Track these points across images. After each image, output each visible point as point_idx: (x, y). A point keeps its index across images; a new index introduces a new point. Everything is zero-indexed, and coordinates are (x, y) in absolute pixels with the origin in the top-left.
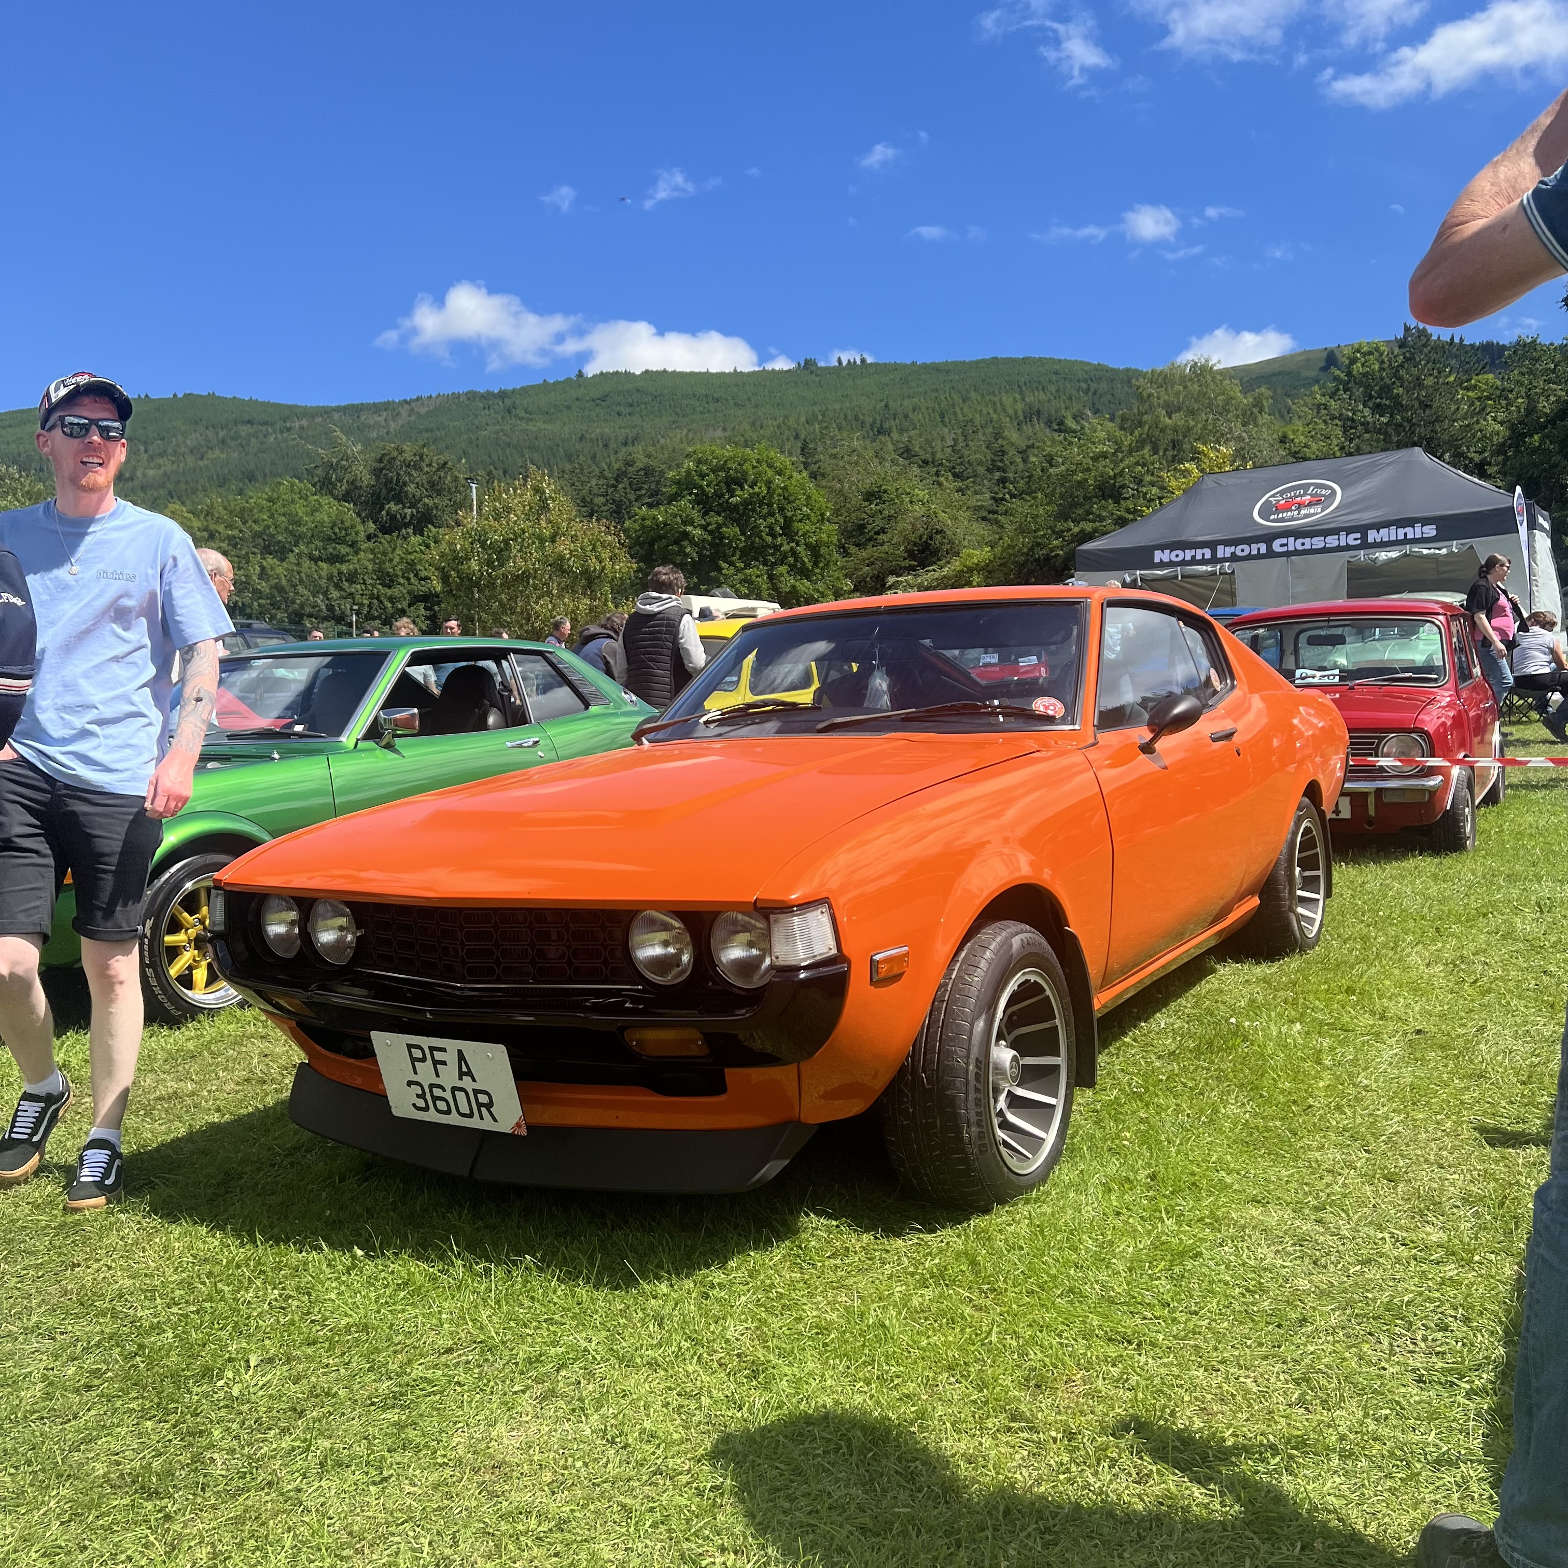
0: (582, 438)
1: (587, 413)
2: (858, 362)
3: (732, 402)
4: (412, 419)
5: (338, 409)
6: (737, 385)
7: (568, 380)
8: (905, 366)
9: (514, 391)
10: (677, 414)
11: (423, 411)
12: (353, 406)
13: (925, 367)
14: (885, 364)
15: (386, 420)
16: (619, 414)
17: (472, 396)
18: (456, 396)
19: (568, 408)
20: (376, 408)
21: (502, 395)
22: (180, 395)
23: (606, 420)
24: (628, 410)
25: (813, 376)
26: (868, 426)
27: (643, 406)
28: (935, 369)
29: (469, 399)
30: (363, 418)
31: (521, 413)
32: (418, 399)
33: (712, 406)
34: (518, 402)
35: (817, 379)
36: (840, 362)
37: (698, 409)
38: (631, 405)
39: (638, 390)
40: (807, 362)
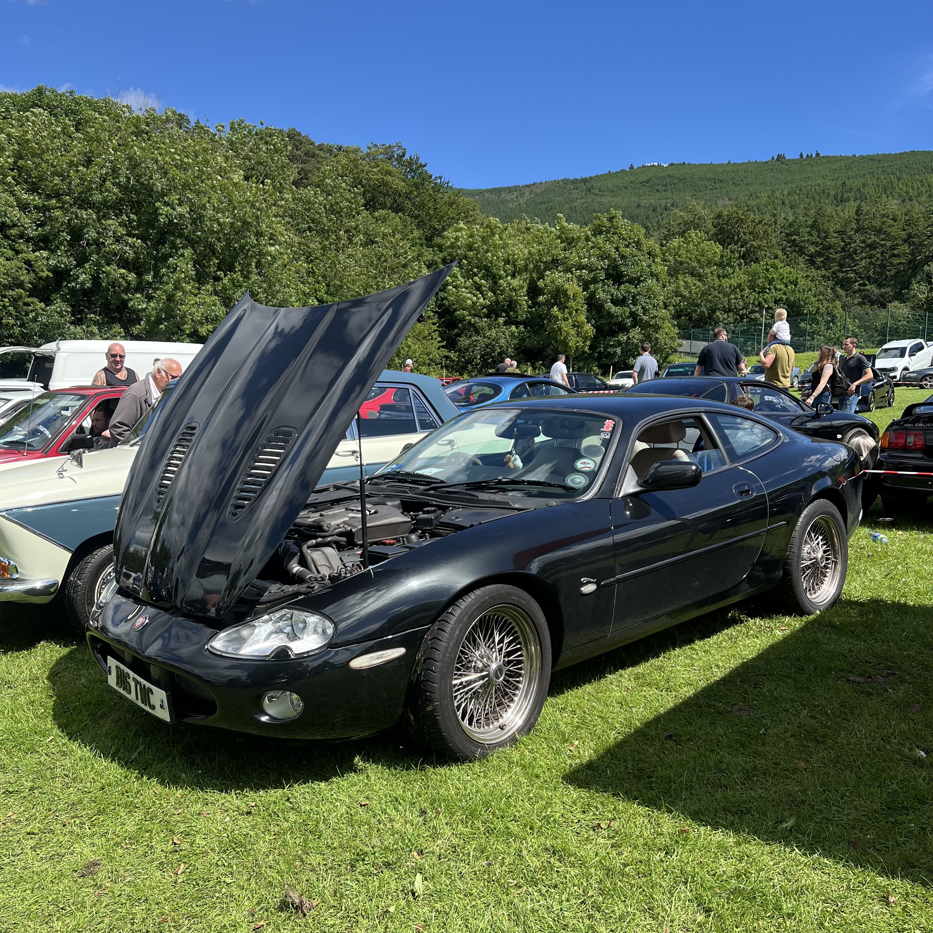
0: (639, 206)
1: (637, 191)
2: (814, 156)
3: (731, 182)
4: (533, 196)
5: (487, 191)
6: (733, 172)
7: (623, 171)
8: (848, 158)
9: (591, 178)
10: (695, 190)
11: (539, 191)
12: (496, 189)
13: (862, 158)
14: (834, 157)
15: (517, 197)
16: (658, 191)
17: (566, 181)
18: (556, 182)
19: (626, 187)
20: (510, 190)
21: (584, 181)
23: (649, 195)
24: (664, 188)
25: (784, 165)
26: (832, 196)
27: (673, 186)
28: (871, 159)
29: (565, 184)
30: (503, 196)
31: (597, 191)
32: (534, 184)
33: (717, 185)
34: (594, 185)
35: (787, 167)
36: (801, 155)
37: (709, 187)
38: (666, 185)
39: (670, 176)
40: (779, 156)
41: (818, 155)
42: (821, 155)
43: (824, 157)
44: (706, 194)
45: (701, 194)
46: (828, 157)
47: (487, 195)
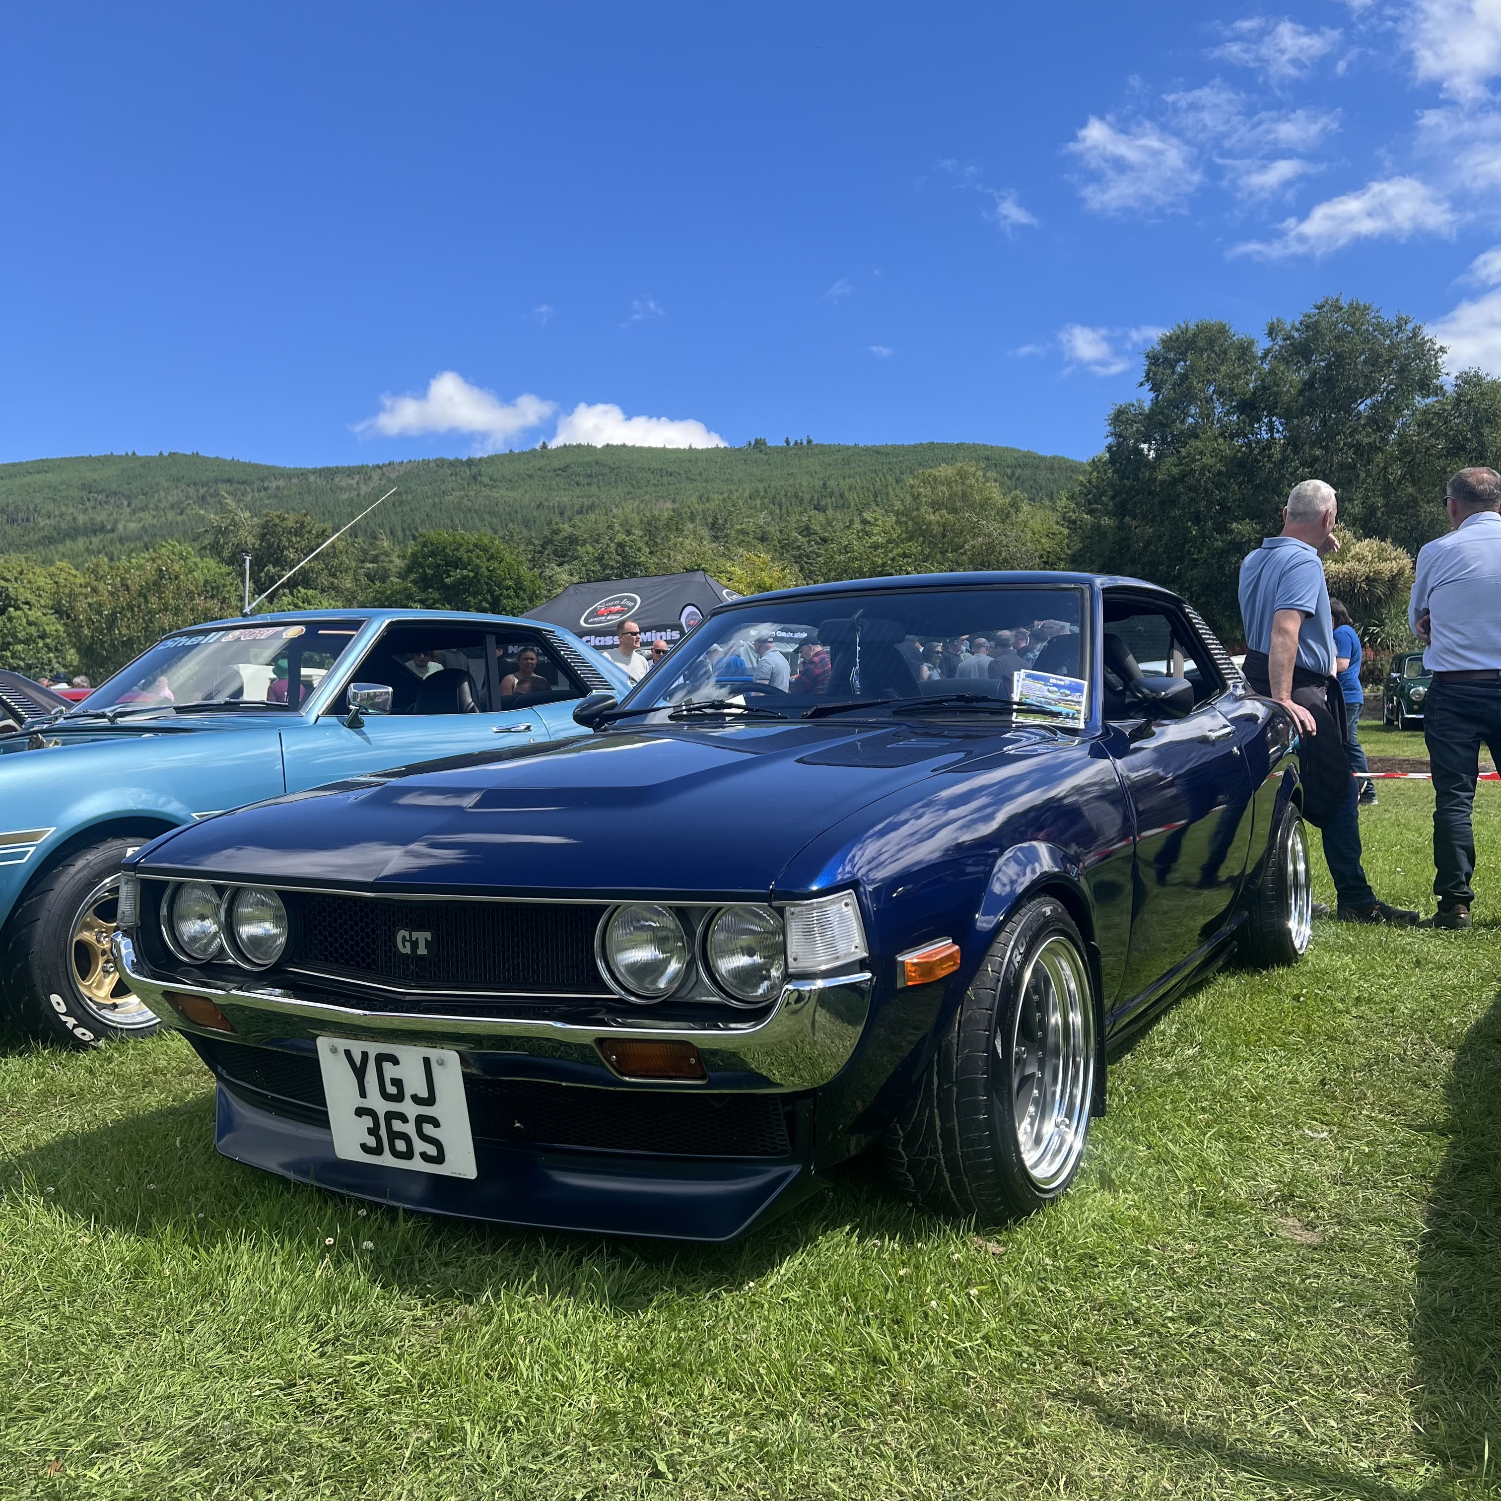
0: (540, 506)
1: (548, 482)
2: (805, 443)
3: (684, 476)
4: (383, 483)
5: (314, 471)
6: (690, 461)
7: (532, 451)
8: (848, 448)
9: (480, 460)
10: (632, 486)
11: (393, 476)
12: (329, 469)
13: (866, 449)
14: (830, 446)
15: (358, 483)
16: (578, 484)
17: (441, 463)
18: (426, 463)
19: (531, 476)
20: (350, 472)
21: (470, 463)
22: (166, 454)
23: (565, 490)
24: (588, 480)
25: (762, 455)
26: (806, 502)
27: (601, 477)
28: (876, 451)
29: (438, 465)
30: (336, 480)
31: (486, 480)
32: (390, 464)
33: (665, 480)
34: (483, 470)
35: (766, 457)
36: (787, 442)
37: (652, 482)
38: (590, 476)
39: (597, 463)
40: (757, 442)
41: (809, 442)
42: (814, 443)
43: (816, 445)
44: (646, 493)
45: (639, 492)
46: (822, 445)
47: (312, 478)
